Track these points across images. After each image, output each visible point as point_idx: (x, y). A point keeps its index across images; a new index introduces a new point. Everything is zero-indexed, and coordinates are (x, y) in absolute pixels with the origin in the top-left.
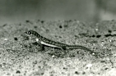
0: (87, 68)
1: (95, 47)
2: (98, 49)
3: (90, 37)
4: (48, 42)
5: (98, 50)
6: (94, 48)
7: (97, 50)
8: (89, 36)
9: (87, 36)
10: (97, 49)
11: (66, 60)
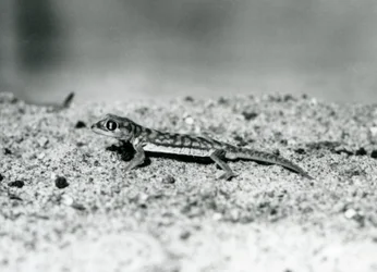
0: (325, 259)
1: (361, 192)
2: (368, 197)
3: (350, 154)
4: (169, 142)
5: (369, 201)
6: (354, 195)
7: (364, 201)
8: (345, 151)
9: (339, 152)
10: (365, 195)
11: (258, 231)
